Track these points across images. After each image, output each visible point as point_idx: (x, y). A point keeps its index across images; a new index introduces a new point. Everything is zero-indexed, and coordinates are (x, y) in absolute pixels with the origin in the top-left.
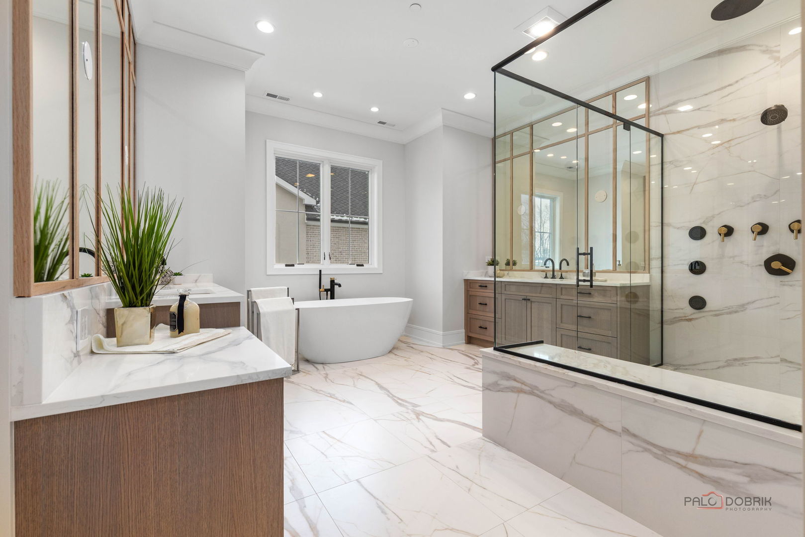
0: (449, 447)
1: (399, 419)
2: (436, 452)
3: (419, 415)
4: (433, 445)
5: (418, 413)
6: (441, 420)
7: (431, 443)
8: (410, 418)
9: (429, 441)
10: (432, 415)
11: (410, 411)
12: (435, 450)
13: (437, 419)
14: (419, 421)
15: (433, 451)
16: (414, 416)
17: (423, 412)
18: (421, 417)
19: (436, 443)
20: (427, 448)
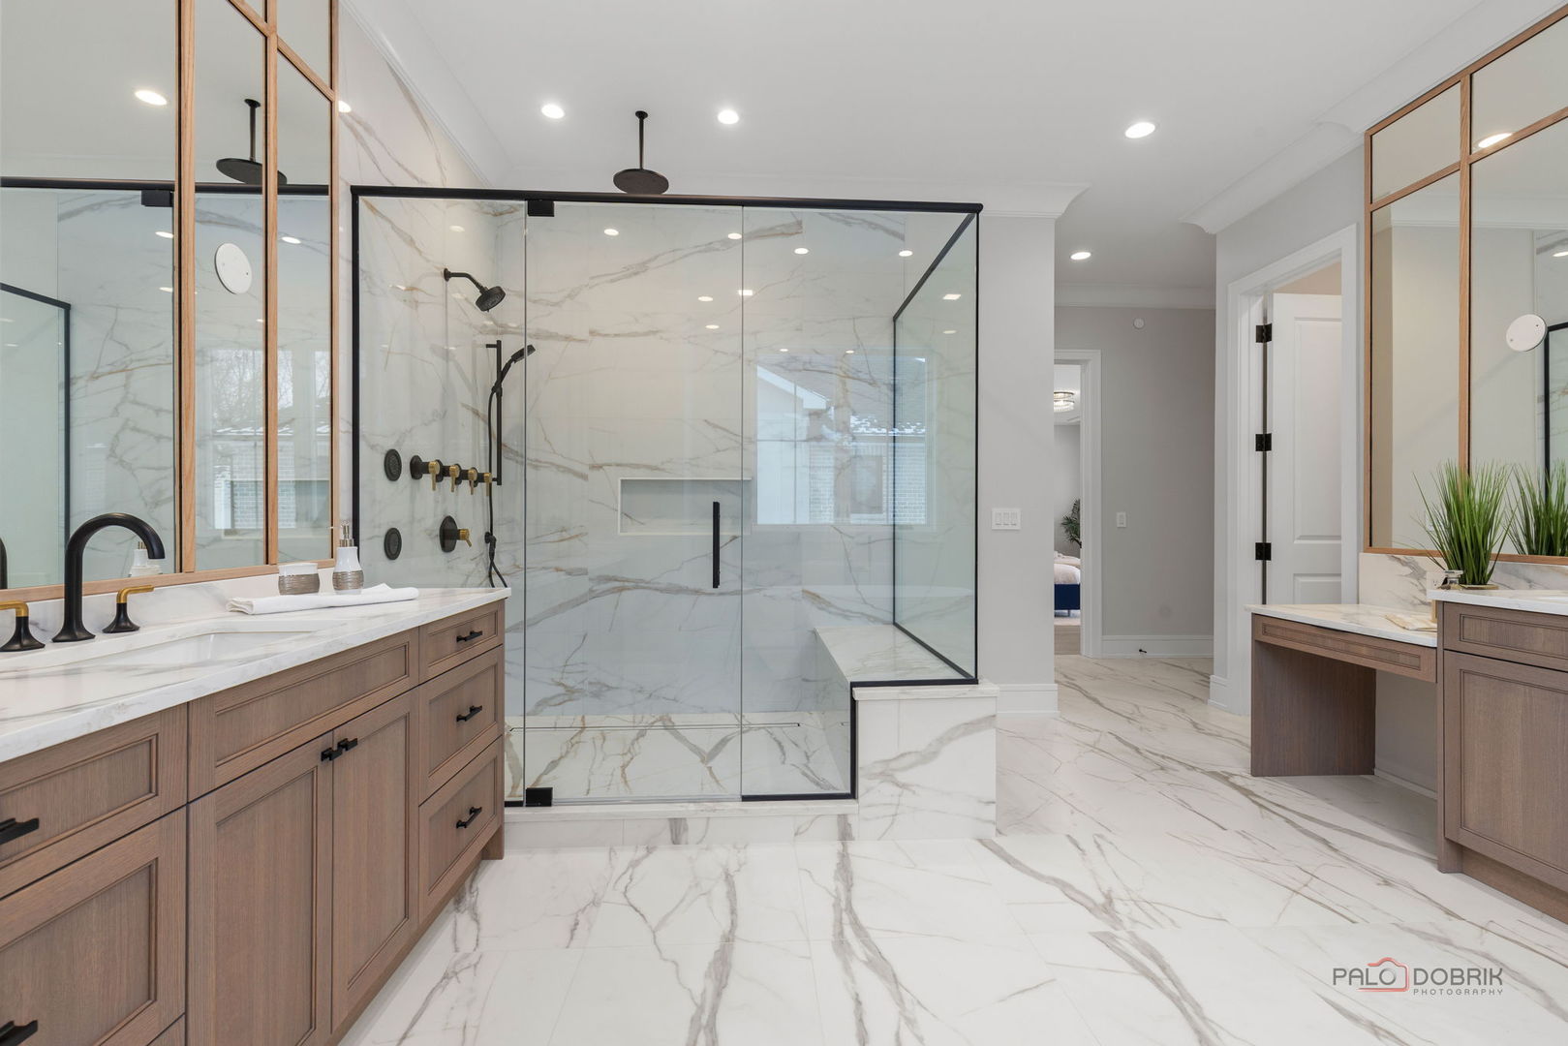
0: (1069, 836)
1: (1158, 906)
2: (1098, 835)
3: (1104, 906)
4: (1095, 843)
5: (1106, 912)
6: (1056, 881)
7: (1099, 846)
8: (1131, 903)
9: (1101, 850)
10: (1072, 899)
11: (1127, 923)
12: (1096, 836)
13: (1064, 886)
14: (1110, 891)
15: (1102, 837)
16: (1118, 906)
17: (1090, 910)
18: (1100, 900)
19: (1087, 844)
20: (1111, 843)
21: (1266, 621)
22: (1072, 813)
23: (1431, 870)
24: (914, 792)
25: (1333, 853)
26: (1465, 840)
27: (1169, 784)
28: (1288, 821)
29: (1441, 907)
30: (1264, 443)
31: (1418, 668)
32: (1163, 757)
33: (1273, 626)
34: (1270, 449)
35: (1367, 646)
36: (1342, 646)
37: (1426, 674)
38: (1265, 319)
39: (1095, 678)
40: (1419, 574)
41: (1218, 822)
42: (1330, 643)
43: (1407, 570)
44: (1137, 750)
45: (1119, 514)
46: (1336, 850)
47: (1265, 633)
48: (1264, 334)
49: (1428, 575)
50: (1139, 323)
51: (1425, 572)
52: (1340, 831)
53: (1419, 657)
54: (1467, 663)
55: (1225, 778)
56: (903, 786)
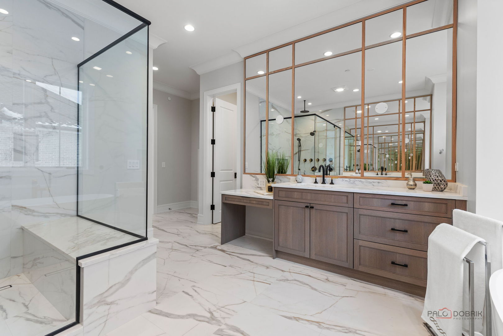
0: (183, 291)
1: (227, 307)
2: (192, 286)
3: (211, 317)
4: (194, 290)
5: (213, 320)
7: (196, 291)
8: (219, 311)
9: (197, 292)
10: (199, 321)
11: (222, 321)
12: (192, 287)
13: (194, 316)
14: (210, 309)
15: (194, 286)
16: (215, 314)
17: (208, 322)
18: (208, 315)
19: (192, 292)
20: (199, 288)
21: (226, 196)
22: (179, 280)
23: (271, 259)
24: (117, 304)
25: (252, 263)
26: (279, 249)
27: (203, 256)
28: (238, 257)
29: (280, 270)
30: (213, 142)
31: (268, 205)
32: (195, 246)
33: (228, 198)
34: (215, 144)
35: (256, 201)
36: (249, 201)
37: (270, 207)
38: (213, 105)
39: (159, 222)
40: (257, 180)
41: (224, 265)
42: (245, 201)
43: (254, 179)
44: (186, 245)
45: (163, 163)
46: (252, 262)
47: (226, 200)
48: (213, 109)
49: (260, 180)
50: (169, 99)
51: (259, 179)
52: (249, 255)
53: (269, 202)
54: (280, 203)
55: (215, 248)
56: (111, 303)
